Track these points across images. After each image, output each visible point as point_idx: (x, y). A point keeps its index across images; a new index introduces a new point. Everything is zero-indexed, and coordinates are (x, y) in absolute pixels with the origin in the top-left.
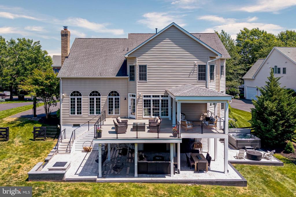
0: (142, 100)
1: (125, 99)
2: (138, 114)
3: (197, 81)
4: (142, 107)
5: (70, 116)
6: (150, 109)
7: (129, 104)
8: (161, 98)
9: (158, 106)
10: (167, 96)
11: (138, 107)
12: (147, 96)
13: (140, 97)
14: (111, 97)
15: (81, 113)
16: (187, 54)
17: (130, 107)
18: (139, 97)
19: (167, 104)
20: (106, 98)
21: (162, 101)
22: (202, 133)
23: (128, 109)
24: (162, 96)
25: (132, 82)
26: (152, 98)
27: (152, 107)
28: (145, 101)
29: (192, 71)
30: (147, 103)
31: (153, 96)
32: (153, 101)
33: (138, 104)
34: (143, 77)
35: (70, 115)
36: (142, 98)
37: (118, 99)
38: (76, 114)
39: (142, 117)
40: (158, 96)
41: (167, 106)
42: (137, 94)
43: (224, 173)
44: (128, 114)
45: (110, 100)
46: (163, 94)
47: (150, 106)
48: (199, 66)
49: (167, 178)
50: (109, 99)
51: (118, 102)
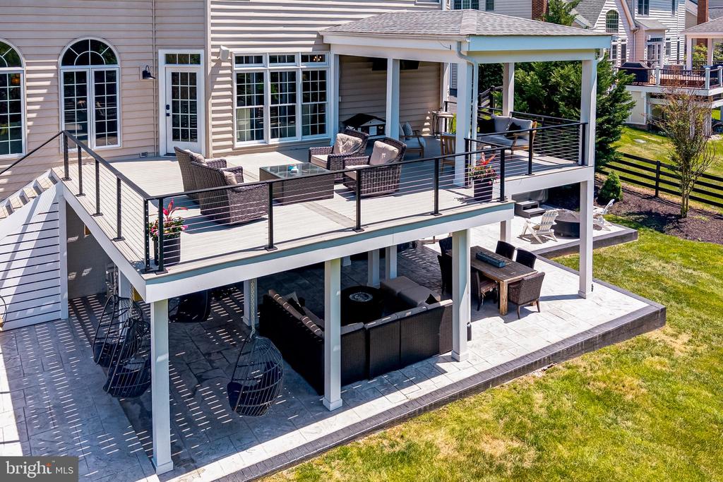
0: (231, 75)
1: (146, 74)
2: (214, 133)
4: (232, 104)
6: (260, 113)
7: (165, 97)
8: (300, 67)
9: (293, 99)
10: (322, 59)
11: (214, 105)
12: (249, 60)
13: (224, 64)
14: (75, 69)
17: (167, 107)
18: (218, 62)
19: (323, 86)
20: (51, 75)
21: (306, 73)
23: (157, 118)
24: (305, 58)
26: (268, 68)
27: (268, 103)
28: (240, 78)
30: (247, 88)
31: (273, 59)
32: (274, 76)
33: (213, 94)
36: (231, 68)
37: (112, 76)
39: (232, 146)
40: (291, 59)
41: (323, 97)
42: (211, 50)
44: (158, 139)
45: (73, 87)
46: (309, 50)
47: (261, 100)
50: (68, 77)
51: (112, 89)
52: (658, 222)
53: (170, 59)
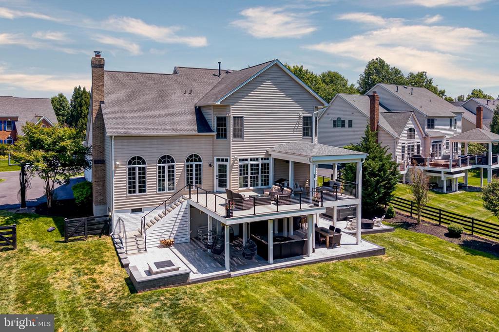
0: (238, 165)
1: (210, 165)
2: (232, 185)
3: (302, 138)
4: (238, 175)
5: (127, 197)
6: (247, 178)
7: (216, 173)
8: (260, 162)
9: (258, 173)
10: (268, 159)
11: (232, 175)
12: (243, 160)
13: (235, 162)
14: (189, 163)
15: (144, 191)
16: (290, 101)
17: (217, 176)
18: (234, 161)
19: (268, 169)
20: (183, 166)
21: (262, 165)
22: (336, 200)
23: (214, 180)
24: (262, 159)
25: (221, 141)
26: (249, 163)
27: (250, 175)
28: (240, 166)
29: (297, 124)
30: (243, 169)
31: (251, 160)
32: (252, 165)
33: (232, 172)
34: (239, 134)
35: (128, 195)
36: (238, 163)
37: (200, 165)
38: (137, 193)
39: (238, 189)
40: (257, 159)
41: (268, 172)
42: (232, 157)
43: (357, 244)
44: (214, 187)
45: (189, 169)
46: (263, 156)
47: (247, 174)
48: (304, 118)
49: (306, 259)
50: (188, 166)
51: (200, 170)
52: (406, 225)
53: (218, 160)
